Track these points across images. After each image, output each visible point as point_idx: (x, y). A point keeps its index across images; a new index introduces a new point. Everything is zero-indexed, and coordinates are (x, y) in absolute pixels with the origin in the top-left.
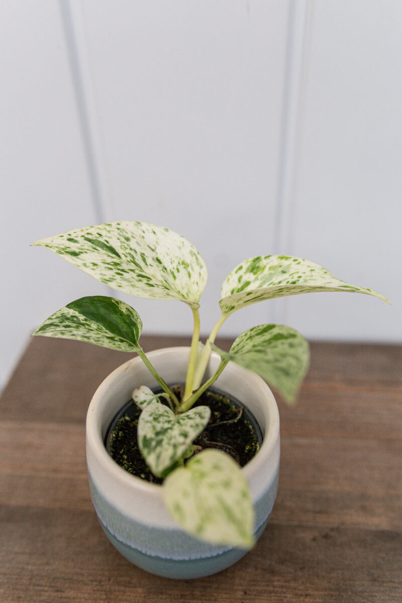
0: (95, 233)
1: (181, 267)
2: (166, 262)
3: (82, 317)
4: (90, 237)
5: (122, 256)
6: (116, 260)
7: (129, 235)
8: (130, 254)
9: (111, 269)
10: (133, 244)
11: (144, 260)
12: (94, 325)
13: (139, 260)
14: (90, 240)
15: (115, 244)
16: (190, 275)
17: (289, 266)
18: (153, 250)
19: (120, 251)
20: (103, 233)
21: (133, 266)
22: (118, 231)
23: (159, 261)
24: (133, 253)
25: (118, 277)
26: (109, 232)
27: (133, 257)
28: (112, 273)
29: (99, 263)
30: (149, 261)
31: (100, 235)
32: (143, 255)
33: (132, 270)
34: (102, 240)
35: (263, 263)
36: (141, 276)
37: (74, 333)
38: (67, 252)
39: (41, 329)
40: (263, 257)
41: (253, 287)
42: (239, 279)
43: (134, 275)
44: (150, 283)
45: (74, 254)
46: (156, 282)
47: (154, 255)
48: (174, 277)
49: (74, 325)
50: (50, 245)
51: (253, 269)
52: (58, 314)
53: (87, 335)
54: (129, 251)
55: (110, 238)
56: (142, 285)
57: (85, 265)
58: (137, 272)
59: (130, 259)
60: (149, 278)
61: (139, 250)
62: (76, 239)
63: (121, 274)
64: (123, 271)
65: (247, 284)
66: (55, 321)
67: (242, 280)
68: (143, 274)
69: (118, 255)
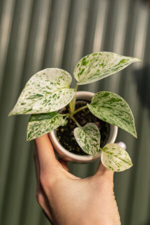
0: (27, 94)
1: (60, 79)
2: (54, 82)
4: (27, 97)
5: (43, 94)
6: (44, 99)
7: (38, 83)
9: (46, 105)
10: (42, 86)
11: (49, 88)
13: (49, 91)
14: (29, 99)
15: (37, 92)
16: (64, 80)
17: (98, 57)
18: (48, 81)
19: (41, 93)
20: (30, 91)
21: (49, 95)
22: (33, 85)
23: (52, 83)
24: (44, 90)
25: (50, 106)
26: (31, 88)
27: (46, 91)
28: (47, 106)
29: (41, 106)
30: (50, 86)
31: (30, 93)
32: (47, 87)
33: (50, 98)
34: (32, 94)
35: (87, 59)
36: (54, 96)
37: (42, 131)
38: (28, 111)
39: (29, 137)
40: (86, 57)
41: (86, 70)
42: (80, 69)
43: (52, 99)
44: (58, 96)
45: (30, 110)
46: (57, 93)
47: (49, 82)
48: (59, 84)
49: (38, 127)
50: (18, 112)
51: (84, 64)
52: (29, 127)
53: (47, 129)
54: (43, 90)
55: (33, 91)
56: (58, 101)
57: (37, 111)
58: (52, 96)
59: (45, 93)
60: (55, 94)
61: (45, 86)
62: (24, 102)
63: (50, 104)
64: (49, 101)
65: (83, 70)
66: (31, 130)
67: (81, 69)
68: (53, 94)
69: (42, 96)
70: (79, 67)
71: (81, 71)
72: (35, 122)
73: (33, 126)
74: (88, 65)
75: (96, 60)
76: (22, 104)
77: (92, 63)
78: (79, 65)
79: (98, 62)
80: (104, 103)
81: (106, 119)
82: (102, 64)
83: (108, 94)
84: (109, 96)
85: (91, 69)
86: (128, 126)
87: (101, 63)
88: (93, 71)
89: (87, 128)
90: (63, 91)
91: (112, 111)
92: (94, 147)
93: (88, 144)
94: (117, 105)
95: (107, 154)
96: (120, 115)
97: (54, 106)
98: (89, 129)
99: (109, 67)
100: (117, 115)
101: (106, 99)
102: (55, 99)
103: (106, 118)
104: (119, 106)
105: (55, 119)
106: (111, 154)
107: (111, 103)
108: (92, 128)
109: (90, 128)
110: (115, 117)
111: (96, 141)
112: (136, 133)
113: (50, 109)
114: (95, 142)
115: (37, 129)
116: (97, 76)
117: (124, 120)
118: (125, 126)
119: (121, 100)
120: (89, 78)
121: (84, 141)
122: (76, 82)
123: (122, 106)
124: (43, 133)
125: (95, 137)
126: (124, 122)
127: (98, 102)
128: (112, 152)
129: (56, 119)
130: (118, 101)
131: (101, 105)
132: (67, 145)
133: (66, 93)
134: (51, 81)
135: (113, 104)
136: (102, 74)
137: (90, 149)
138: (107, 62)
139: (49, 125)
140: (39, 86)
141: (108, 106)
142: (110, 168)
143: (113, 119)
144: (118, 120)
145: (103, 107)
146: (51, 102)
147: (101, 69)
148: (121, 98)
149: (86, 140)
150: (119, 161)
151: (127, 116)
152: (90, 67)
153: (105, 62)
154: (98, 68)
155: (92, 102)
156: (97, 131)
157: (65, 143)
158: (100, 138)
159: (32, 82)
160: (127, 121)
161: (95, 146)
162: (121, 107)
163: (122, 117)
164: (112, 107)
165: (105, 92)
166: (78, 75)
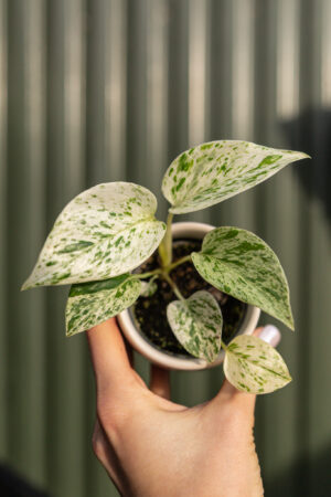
0: (59, 242)
1: (131, 205)
2: (118, 210)
3: (88, 296)
4: (59, 249)
5: (93, 241)
6: (95, 251)
7: (81, 218)
8: (96, 233)
9: (100, 264)
10: (90, 222)
11: (106, 226)
12: (101, 295)
13: (105, 231)
14: (65, 251)
15: (80, 237)
16: (139, 204)
17: (213, 153)
18: (103, 210)
19: (88, 239)
20: (64, 235)
21: (107, 242)
22: (72, 223)
24: (96, 230)
25: (110, 264)
26: (67, 230)
27: (100, 234)
28: (104, 265)
29: (90, 267)
30: (109, 222)
31: (64, 240)
32: (102, 223)
33: (110, 246)
34: (69, 243)
35: (190, 158)
36: (117, 243)
37: (97, 314)
38: (61, 279)
39: (70, 328)
40: (187, 152)
41: (188, 181)
42: (175, 179)
43: (113, 249)
44: (126, 240)
45: (67, 276)
46: (126, 234)
47: (106, 214)
48: (130, 214)
49: (88, 307)
50: (40, 282)
51: (184, 167)
52: (69, 307)
53: (106, 309)
54: (93, 232)
55: (72, 234)
56: (126, 252)
57: (82, 277)
58: (112, 242)
59: (99, 238)
60: (121, 238)
61: (97, 222)
62: (52, 260)
63: (109, 260)
64: (107, 254)
65: (183, 180)
66: (73, 313)
67: (178, 179)
68: (116, 238)
69: (90, 244)
70: (173, 174)
71: (177, 184)
72: (82, 297)
73: (79, 306)
74: (191, 169)
75: (210, 159)
76: (49, 264)
77: (201, 167)
78: (172, 170)
79: (213, 162)
80: (228, 252)
81: (229, 290)
82: (223, 168)
83: (236, 233)
84: (238, 236)
85: (199, 177)
86: (276, 304)
87: (220, 166)
88: (204, 182)
89: (195, 301)
90: (140, 228)
91: (242, 269)
92: (209, 344)
93: (197, 338)
94: (254, 258)
95: (236, 358)
96: (259, 279)
97: (118, 264)
98: (199, 305)
99: (237, 174)
100: (253, 280)
101: (232, 244)
102: (121, 249)
103: (230, 286)
104: (257, 259)
105: (124, 288)
106: (245, 357)
107: (242, 252)
108: (205, 301)
109: (201, 302)
110: (249, 284)
111: (214, 330)
112: (292, 320)
113: (109, 271)
114: (211, 333)
115: (86, 312)
116: (210, 195)
117: (268, 290)
118: (270, 304)
119: (261, 247)
120: (195, 199)
121: (189, 329)
122: (169, 205)
123: (265, 260)
124: (99, 318)
125: (212, 322)
126: (268, 294)
127: (215, 248)
128: (245, 353)
129: (128, 287)
130: (256, 249)
131: (221, 256)
132: (157, 334)
133: (145, 234)
134: (112, 210)
135: (245, 255)
136: (223, 189)
137: (201, 346)
138: (233, 161)
139: (112, 302)
140: (84, 223)
141: (236, 258)
142: (243, 386)
143: (246, 290)
144: (254, 290)
145: (225, 260)
146: (112, 256)
147: (220, 177)
148: (263, 243)
149: (192, 328)
150: (261, 371)
151: (275, 282)
152: (197, 174)
153: (229, 162)
154: (213, 175)
155: (204, 249)
156: (215, 309)
157: (152, 332)
158: (221, 324)
159: (68, 217)
160: (273, 294)
161: (212, 341)
162: (261, 261)
163: (264, 284)
164: (244, 261)
165: (228, 228)
166: (173, 191)
